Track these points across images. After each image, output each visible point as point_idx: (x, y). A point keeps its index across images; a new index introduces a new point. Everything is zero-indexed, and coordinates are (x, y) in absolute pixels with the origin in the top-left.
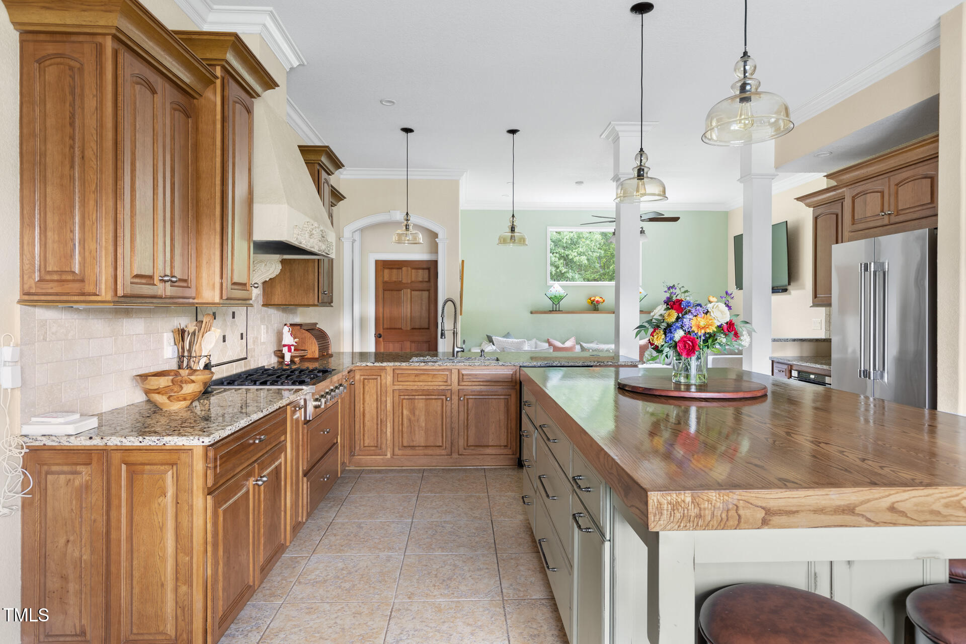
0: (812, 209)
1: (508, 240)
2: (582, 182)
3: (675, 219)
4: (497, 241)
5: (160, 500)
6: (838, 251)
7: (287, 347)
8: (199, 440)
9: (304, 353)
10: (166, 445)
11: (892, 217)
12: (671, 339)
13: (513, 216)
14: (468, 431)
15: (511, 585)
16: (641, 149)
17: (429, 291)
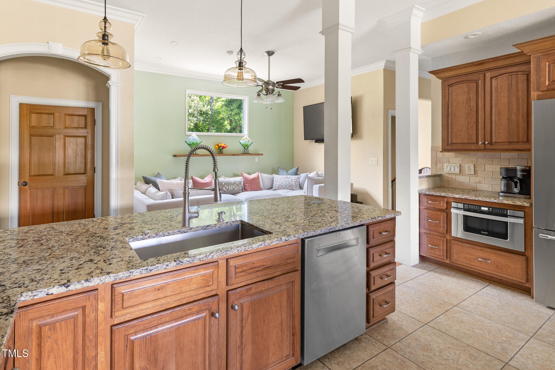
17: (85, 137)
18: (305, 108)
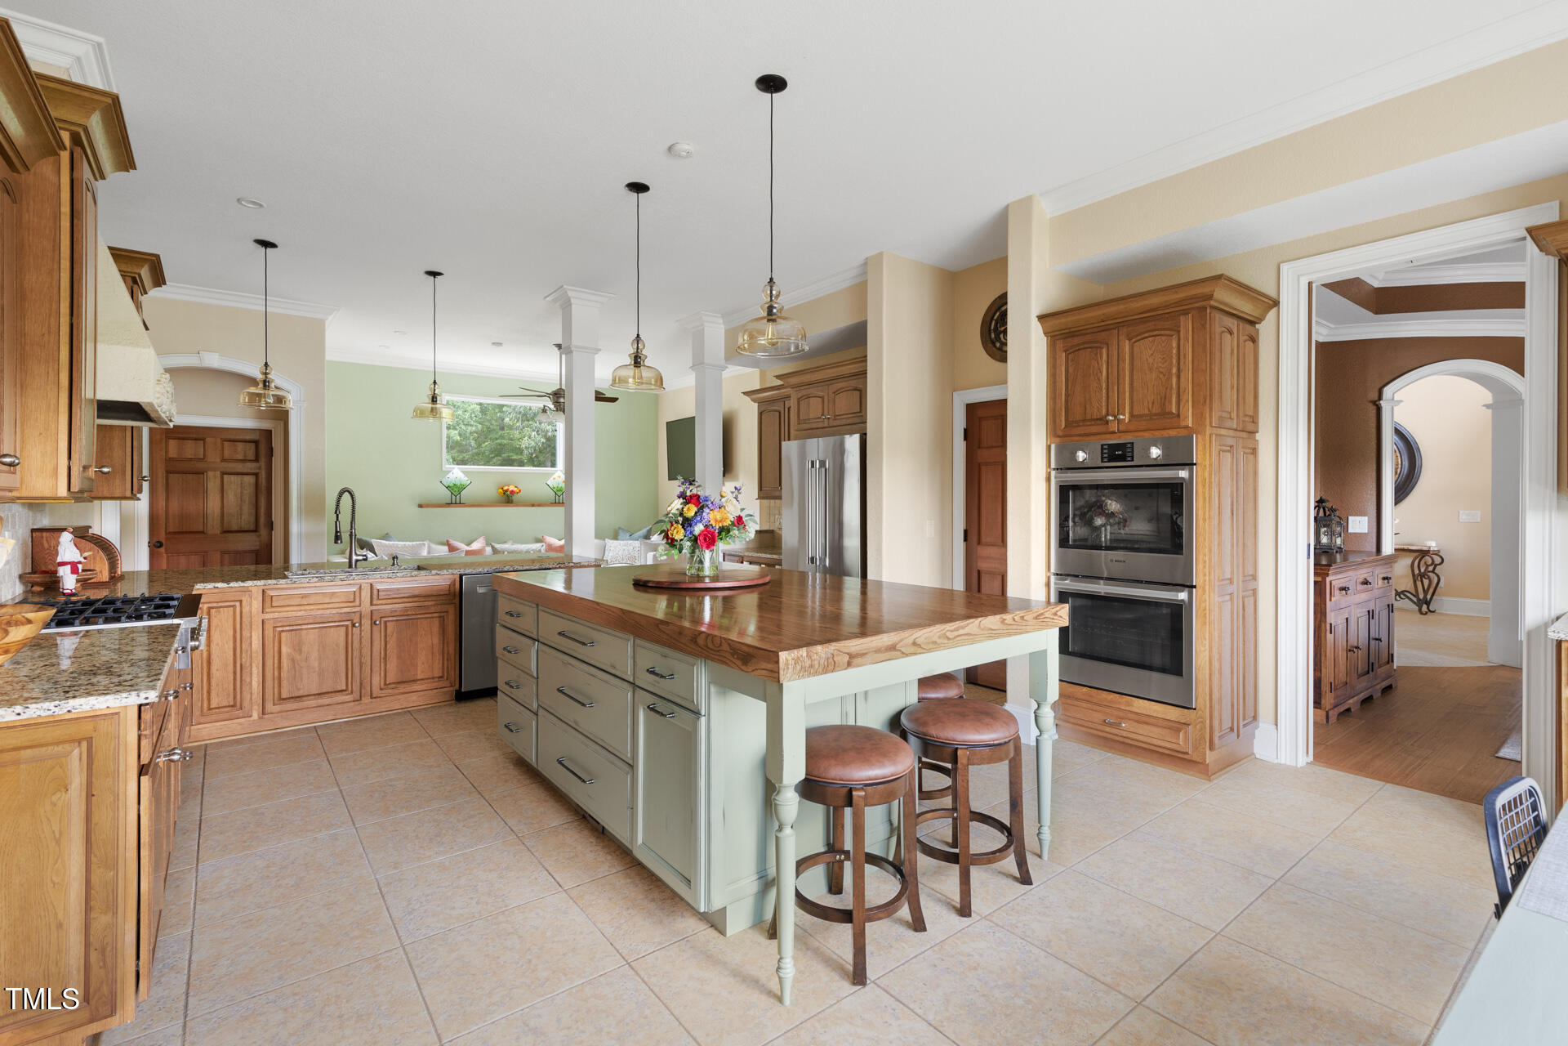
0: (756, 404)
1: (428, 413)
2: (500, 344)
3: (614, 400)
4: (411, 413)
5: (54, 798)
6: (790, 448)
7: (69, 566)
8: (138, 696)
9: (91, 574)
10: (73, 711)
11: (831, 421)
12: (691, 533)
13: (435, 382)
14: (386, 665)
15: (520, 821)
16: (638, 335)
17: (256, 475)
18: (670, 426)
